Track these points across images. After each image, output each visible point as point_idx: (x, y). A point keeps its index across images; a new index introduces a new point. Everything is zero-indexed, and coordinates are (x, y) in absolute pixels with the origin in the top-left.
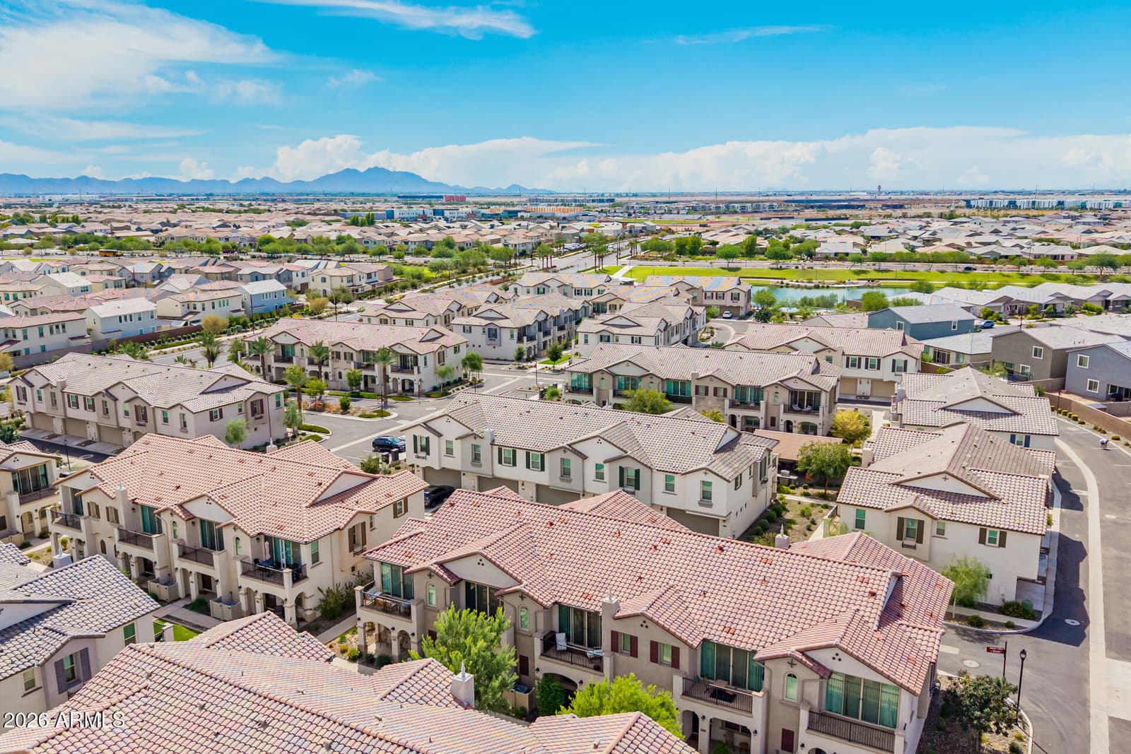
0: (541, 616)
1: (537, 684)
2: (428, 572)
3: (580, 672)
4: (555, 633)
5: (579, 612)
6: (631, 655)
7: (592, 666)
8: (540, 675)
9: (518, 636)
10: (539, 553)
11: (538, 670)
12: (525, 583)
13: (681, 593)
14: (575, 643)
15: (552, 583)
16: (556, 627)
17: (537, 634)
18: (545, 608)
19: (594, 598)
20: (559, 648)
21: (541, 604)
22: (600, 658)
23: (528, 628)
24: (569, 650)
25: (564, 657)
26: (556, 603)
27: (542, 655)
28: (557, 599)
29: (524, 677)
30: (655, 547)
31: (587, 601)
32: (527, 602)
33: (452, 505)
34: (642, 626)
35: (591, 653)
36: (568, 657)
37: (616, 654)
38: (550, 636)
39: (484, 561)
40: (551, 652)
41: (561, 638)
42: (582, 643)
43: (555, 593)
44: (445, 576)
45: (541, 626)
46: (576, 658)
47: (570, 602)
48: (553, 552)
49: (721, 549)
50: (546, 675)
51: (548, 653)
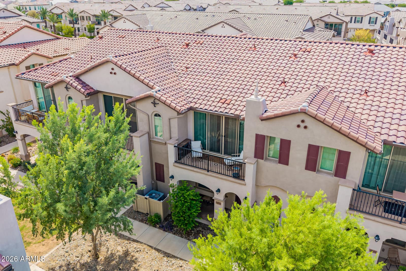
0: (175, 123)
1: (171, 192)
2: (64, 85)
3: (216, 179)
4: (191, 140)
5: (217, 117)
6: (280, 162)
7: (231, 173)
8: (174, 182)
9: (153, 144)
10: (174, 67)
11: (172, 177)
12: (157, 88)
13: (337, 94)
14: (210, 150)
15: (187, 91)
16: (191, 135)
17: (172, 141)
18: (179, 113)
19: (232, 102)
20: (194, 155)
21: (174, 109)
22: (241, 165)
23: (161, 135)
24: (205, 157)
25: (199, 164)
26: (191, 109)
27: (176, 162)
28: (192, 105)
29: (159, 183)
30: (295, 55)
31: (225, 105)
32: (160, 109)
33: (101, 38)
34: (299, 126)
35: (229, 160)
36: (204, 164)
37: (260, 161)
38: (185, 143)
39: (117, 70)
40: (185, 159)
41: (196, 146)
42: (218, 151)
43: (190, 100)
44: (79, 87)
45: (175, 134)
46: (213, 166)
47: (206, 107)
48: (189, 66)
49: (371, 51)
50: (181, 182)
51: (182, 161)
